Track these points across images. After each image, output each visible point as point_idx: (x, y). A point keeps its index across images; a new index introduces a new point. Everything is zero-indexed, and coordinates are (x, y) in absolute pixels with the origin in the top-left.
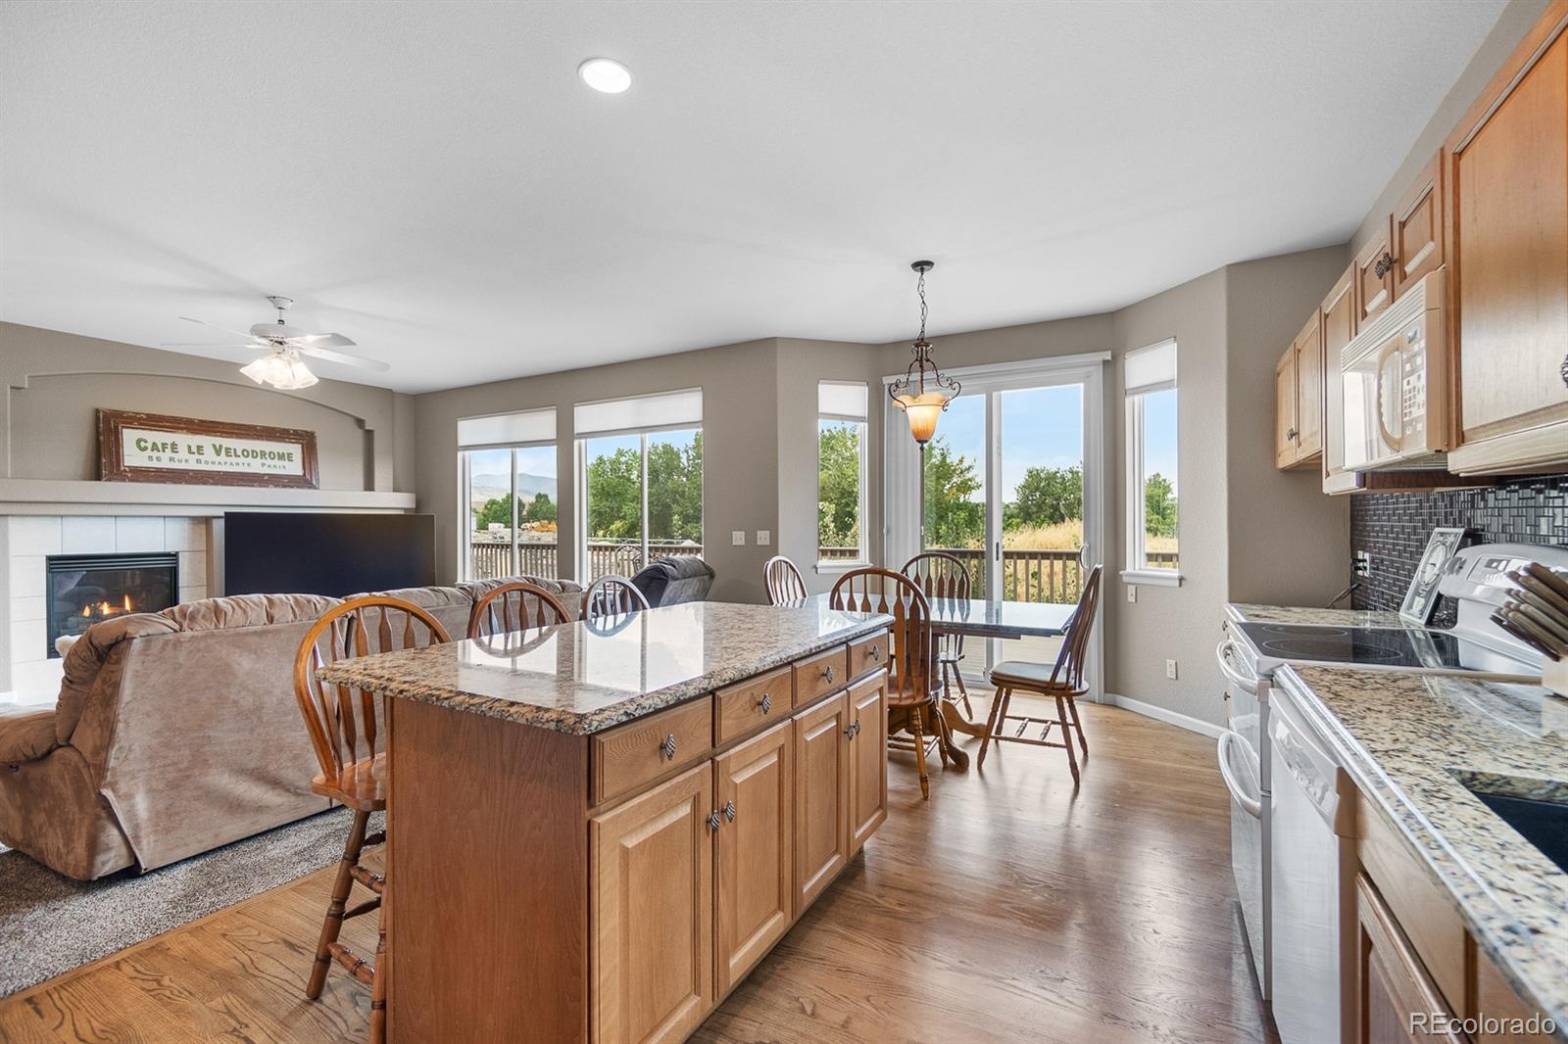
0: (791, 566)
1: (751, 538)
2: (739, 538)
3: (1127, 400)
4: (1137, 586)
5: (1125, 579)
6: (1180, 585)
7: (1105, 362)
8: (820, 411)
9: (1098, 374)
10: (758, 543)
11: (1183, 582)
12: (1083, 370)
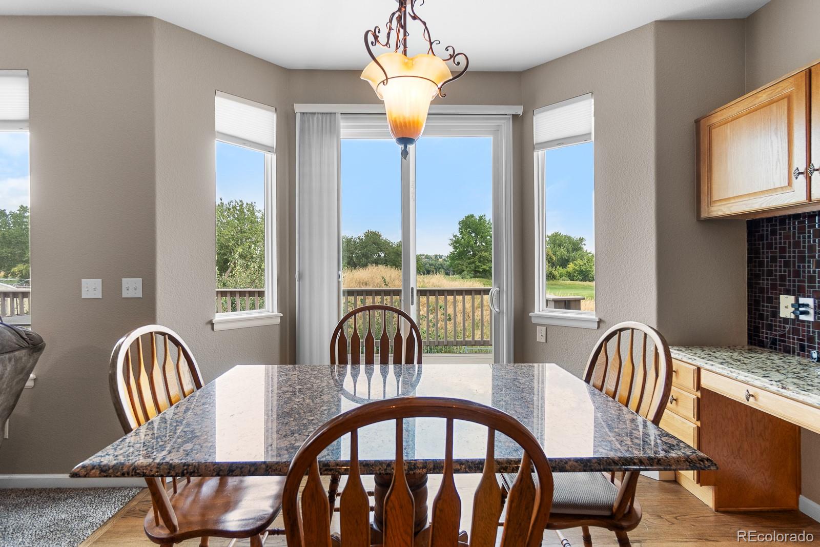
0: (172, 339)
1: (112, 288)
2: (92, 288)
3: (534, 153)
4: (547, 327)
5: (534, 321)
6: (598, 327)
7: (515, 117)
8: (217, 129)
9: (507, 127)
10: (124, 296)
11: (601, 325)
12: (493, 123)
